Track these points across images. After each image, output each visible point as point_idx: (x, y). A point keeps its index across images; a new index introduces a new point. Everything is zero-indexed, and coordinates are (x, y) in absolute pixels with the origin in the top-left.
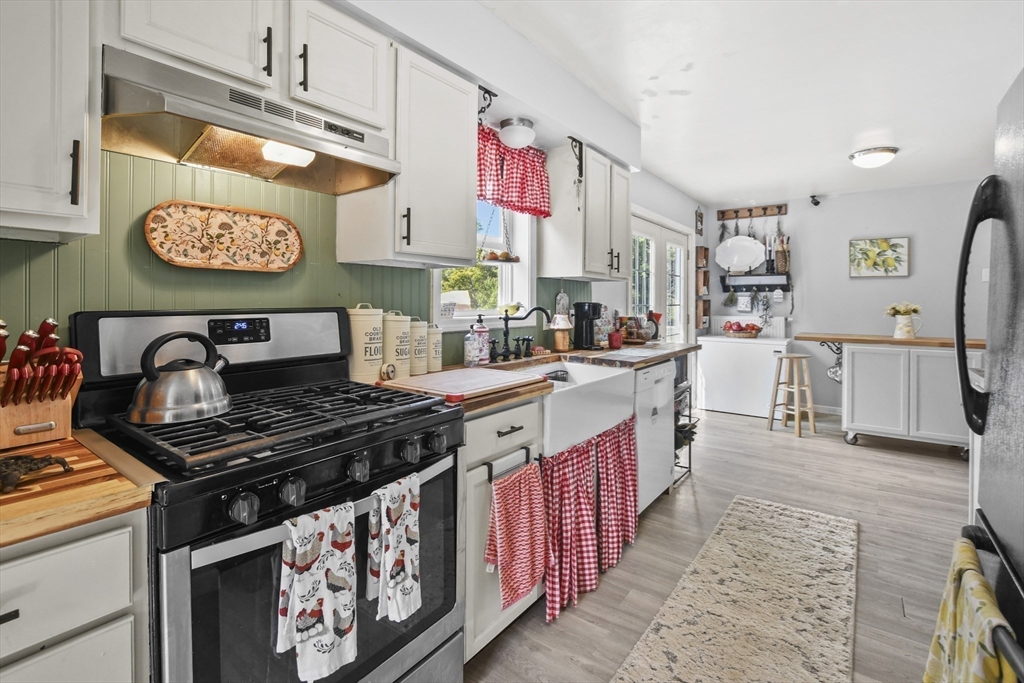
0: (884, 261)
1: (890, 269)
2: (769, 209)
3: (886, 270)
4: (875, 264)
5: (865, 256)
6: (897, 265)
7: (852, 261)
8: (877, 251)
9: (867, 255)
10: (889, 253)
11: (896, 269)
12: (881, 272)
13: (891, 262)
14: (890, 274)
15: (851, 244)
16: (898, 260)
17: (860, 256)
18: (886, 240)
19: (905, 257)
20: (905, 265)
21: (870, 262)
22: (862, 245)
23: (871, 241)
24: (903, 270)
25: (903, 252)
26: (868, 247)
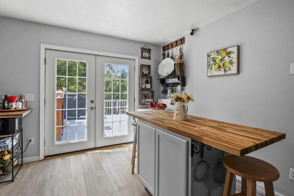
0: (223, 65)
1: (227, 69)
2: (178, 42)
3: (225, 71)
4: (219, 67)
5: (214, 62)
6: (230, 66)
7: (208, 66)
8: (220, 58)
9: (215, 61)
10: (227, 58)
11: (230, 69)
12: (222, 72)
13: (227, 64)
14: (227, 73)
15: (208, 56)
16: (231, 62)
17: (212, 63)
18: (225, 50)
19: (235, 60)
20: (235, 65)
21: (217, 66)
22: (213, 55)
23: (217, 52)
24: (234, 70)
25: (234, 56)
26: (216, 56)
